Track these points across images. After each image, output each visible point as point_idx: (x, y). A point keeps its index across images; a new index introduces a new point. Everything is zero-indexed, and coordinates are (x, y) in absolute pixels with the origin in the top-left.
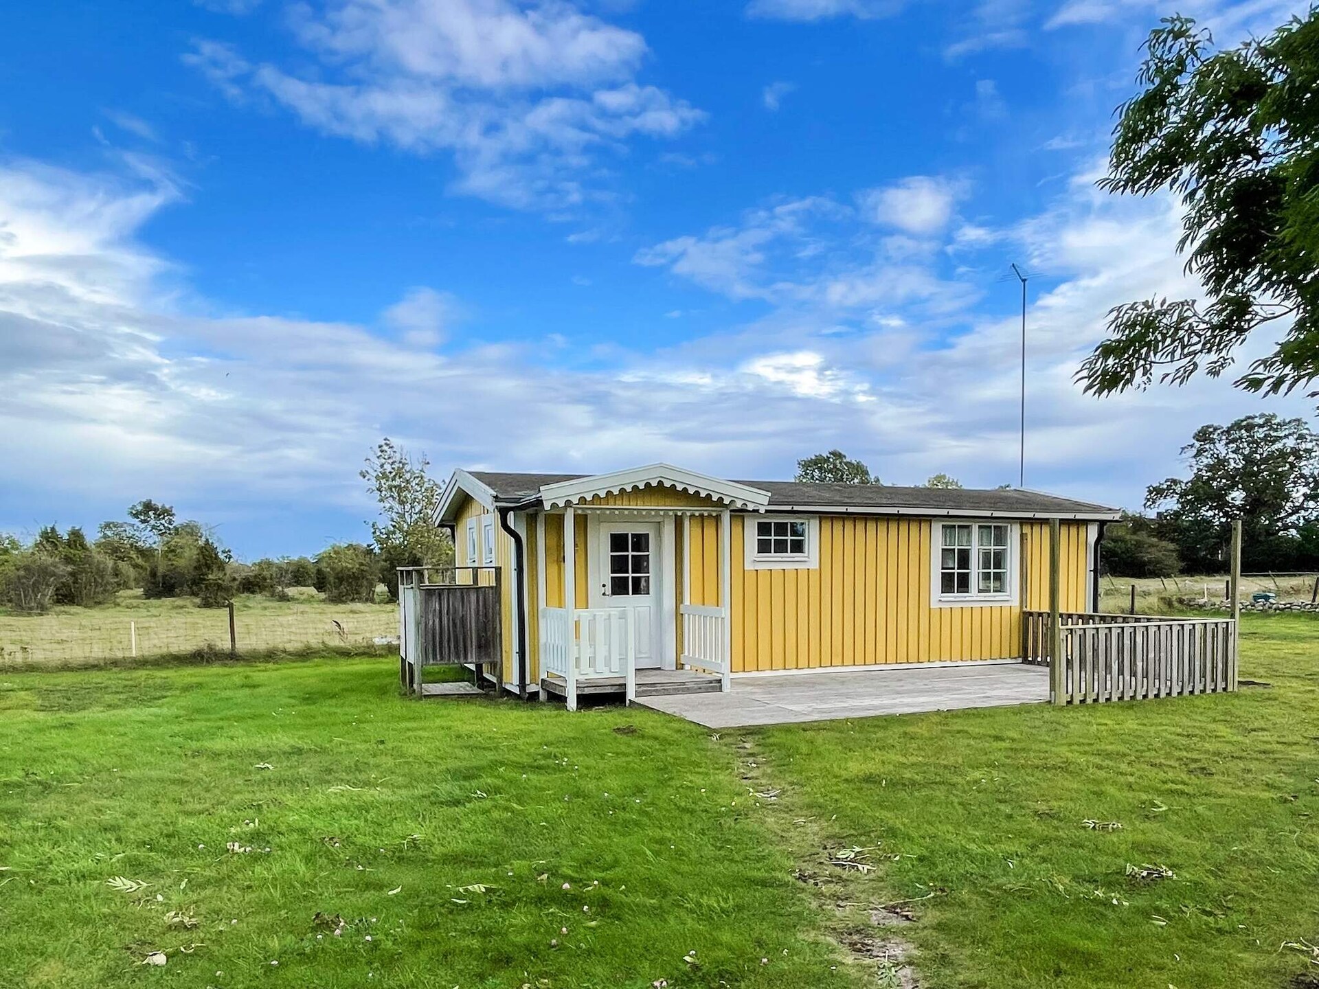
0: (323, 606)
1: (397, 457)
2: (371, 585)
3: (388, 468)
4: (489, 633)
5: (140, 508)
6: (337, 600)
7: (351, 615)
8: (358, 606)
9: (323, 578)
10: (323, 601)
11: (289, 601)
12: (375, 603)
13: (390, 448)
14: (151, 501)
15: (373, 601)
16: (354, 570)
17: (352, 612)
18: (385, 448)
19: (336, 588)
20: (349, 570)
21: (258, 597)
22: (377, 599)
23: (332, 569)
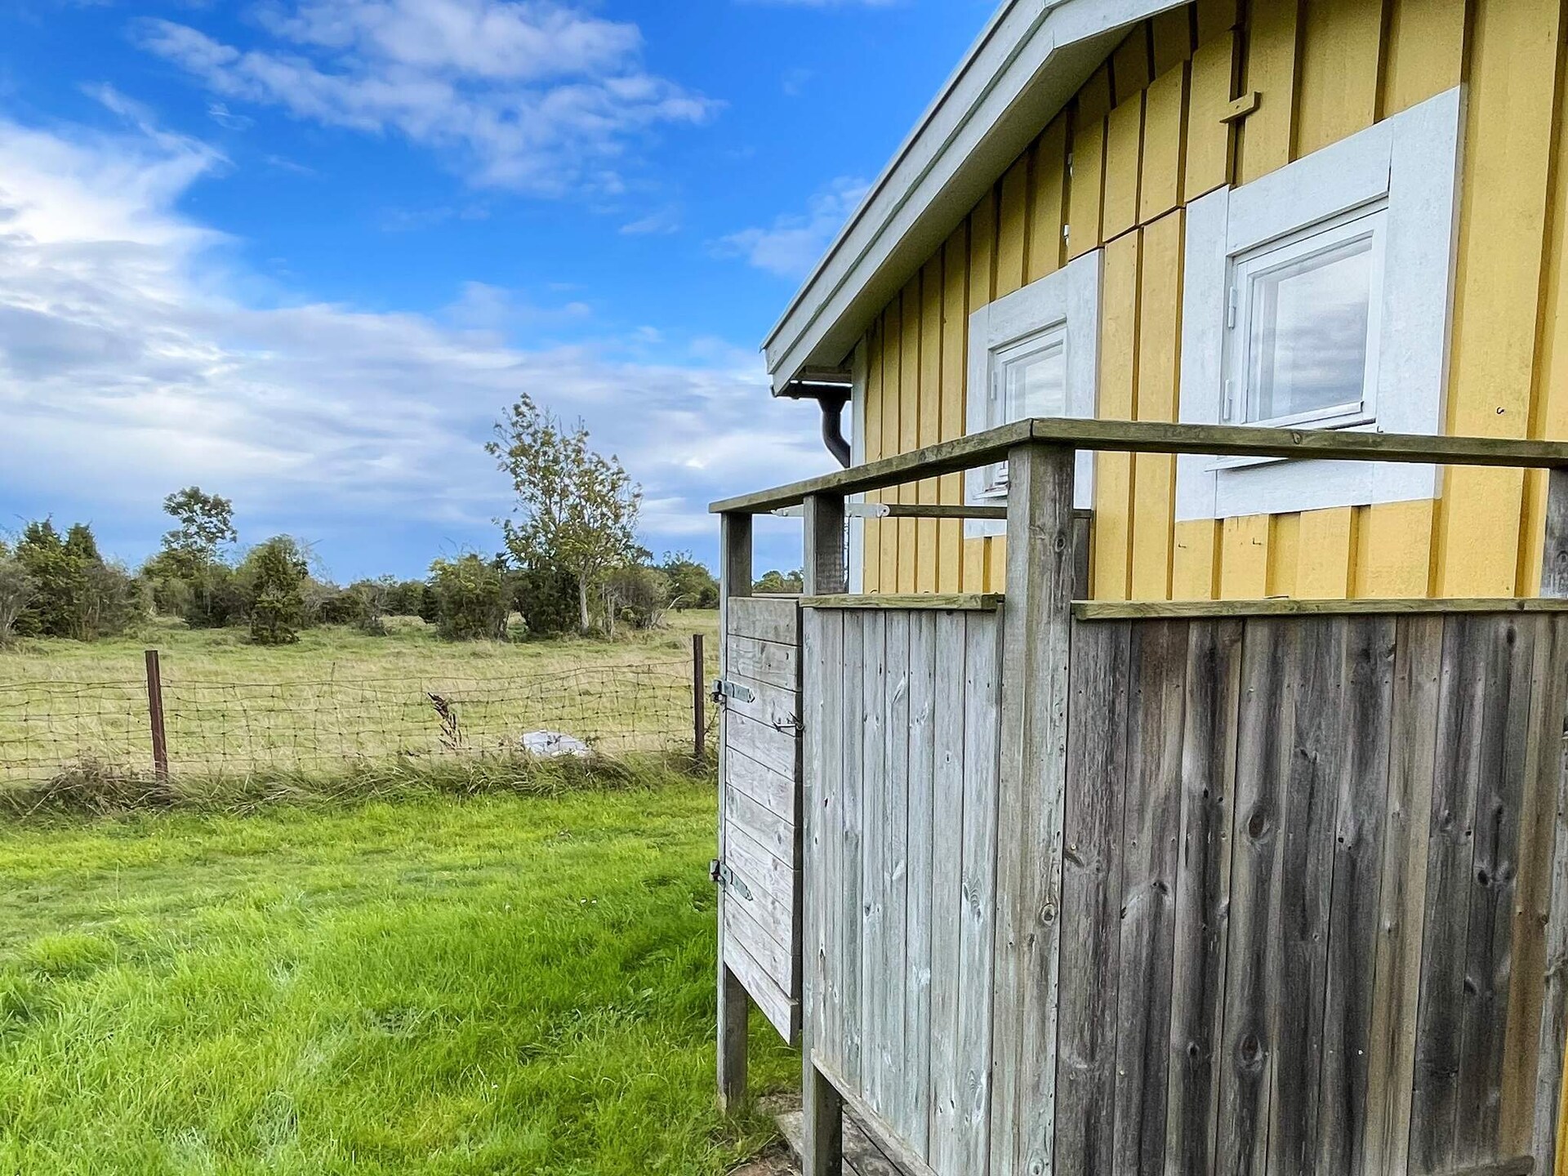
0: (432, 644)
1: (541, 424)
2: (501, 616)
3: (527, 440)
4: (1507, 968)
5: (182, 499)
6: (452, 635)
7: (474, 662)
8: (485, 645)
9: (433, 603)
10: (433, 636)
11: (384, 634)
12: (509, 641)
13: (531, 408)
14: (198, 489)
15: (504, 637)
16: (478, 591)
17: (474, 654)
18: (524, 409)
19: (452, 617)
20: (471, 591)
21: (344, 628)
22: (511, 633)
23: (447, 588)
